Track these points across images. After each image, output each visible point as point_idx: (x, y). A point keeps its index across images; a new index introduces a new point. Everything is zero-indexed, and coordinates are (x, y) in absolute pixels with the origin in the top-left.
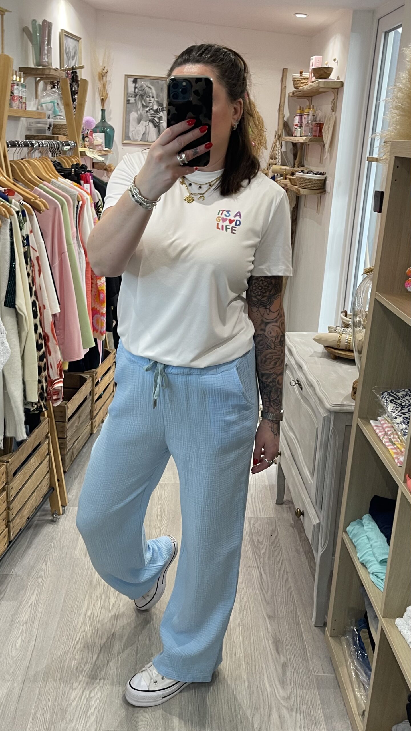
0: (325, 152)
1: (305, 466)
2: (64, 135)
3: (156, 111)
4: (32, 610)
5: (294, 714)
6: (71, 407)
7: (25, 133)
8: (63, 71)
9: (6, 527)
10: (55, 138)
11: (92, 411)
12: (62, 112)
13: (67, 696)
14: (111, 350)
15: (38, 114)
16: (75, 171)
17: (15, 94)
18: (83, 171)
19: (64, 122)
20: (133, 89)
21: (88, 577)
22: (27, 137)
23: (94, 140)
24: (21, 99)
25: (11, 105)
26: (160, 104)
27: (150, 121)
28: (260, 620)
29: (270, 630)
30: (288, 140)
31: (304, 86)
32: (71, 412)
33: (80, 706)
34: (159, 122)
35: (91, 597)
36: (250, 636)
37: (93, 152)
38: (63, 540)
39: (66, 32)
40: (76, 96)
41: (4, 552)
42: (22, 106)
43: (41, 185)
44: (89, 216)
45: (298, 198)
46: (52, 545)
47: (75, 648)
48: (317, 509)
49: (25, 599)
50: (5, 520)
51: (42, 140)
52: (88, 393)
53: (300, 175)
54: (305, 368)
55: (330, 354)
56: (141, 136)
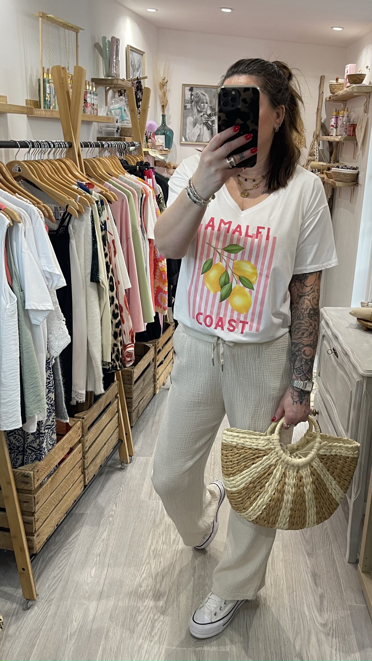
0: (358, 149)
1: (340, 424)
2: (130, 136)
3: (210, 116)
4: (104, 544)
5: (330, 638)
6: (137, 372)
7: (97, 135)
8: (130, 81)
9: (82, 474)
10: (122, 139)
11: (154, 376)
12: (128, 117)
13: (135, 617)
14: (170, 323)
15: (108, 119)
16: (139, 168)
17: (88, 101)
18: (146, 167)
19: (130, 125)
20: (190, 97)
21: (151, 517)
22: (98, 139)
23: (156, 141)
24: (93, 106)
25: (84, 111)
26: (212, 109)
27: (204, 124)
28: (300, 556)
29: (309, 566)
30: (325, 139)
31: (339, 92)
32: (136, 376)
33: (145, 627)
34: (212, 125)
35: (154, 534)
36: (292, 570)
37: (155, 151)
38: (130, 485)
39: (131, 47)
40: (140, 103)
41: (81, 494)
42: (94, 112)
43: (110, 179)
44: (151, 207)
45: (334, 190)
46: (121, 489)
47: (141, 577)
49: (99, 535)
50: (81, 468)
51: (111, 141)
52: (152, 359)
53: (336, 170)
54: (340, 338)
55: (363, 326)
56: (197, 137)
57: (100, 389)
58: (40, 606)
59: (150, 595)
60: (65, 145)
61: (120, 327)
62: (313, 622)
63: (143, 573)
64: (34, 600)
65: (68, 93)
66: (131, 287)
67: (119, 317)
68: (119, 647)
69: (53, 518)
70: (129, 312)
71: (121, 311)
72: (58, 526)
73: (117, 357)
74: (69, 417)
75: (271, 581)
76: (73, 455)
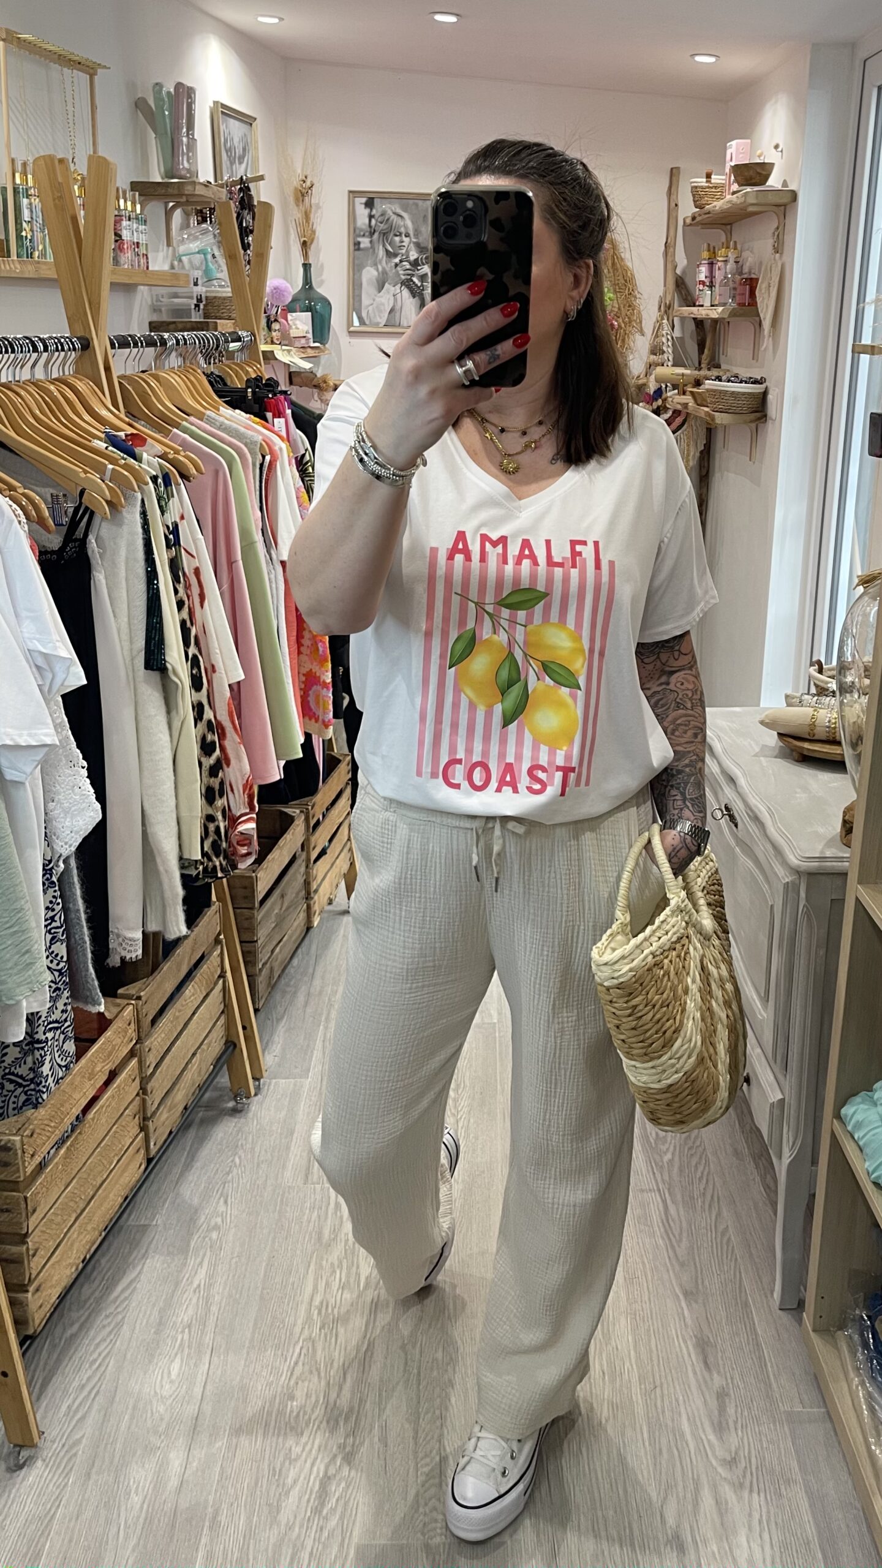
0: (764, 336)
1: (749, 984)
2: (229, 319)
3: (415, 264)
4: (200, 1300)
5: (746, 1492)
6: (264, 879)
7: (148, 317)
8: (222, 187)
9: (141, 1131)
10: (211, 326)
11: (307, 883)
12: (222, 271)
13: (280, 1475)
14: (341, 755)
15: (174, 277)
16: (253, 392)
17: (123, 238)
18: (269, 391)
19: (227, 292)
20: (367, 221)
22: (154, 326)
23: (290, 327)
24: (138, 247)
25: (116, 261)
26: (421, 248)
27: (403, 283)
28: (668, 1300)
29: (689, 1321)
30: (686, 314)
31: (715, 204)
32: (263, 889)
33: (307, 1495)
34: (419, 284)
35: (320, 1267)
36: (649, 1335)
37: (289, 351)
38: (257, 1149)
39: (223, 106)
40: (250, 239)
41: (138, 1181)
42: (139, 262)
43: (184, 423)
44: (286, 487)
45: (710, 432)
46: (237, 1160)
47: (292, 1374)
48: (777, 1070)
49: (187, 1276)
50: (137, 1117)
51: (183, 331)
52: (299, 845)
53: (714, 385)
54: (742, 781)
55: (792, 750)
56: (386, 315)
57: (177, 925)
58: (48, 1460)
59: (313, 1417)
60: (73, 343)
61: (220, 774)
62: (704, 1456)
63: (296, 1363)
64: (34, 1446)
65: (75, 220)
66: (243, 677)
67: (218, 752)
68: (246, 1547)
69: (72, 1245)
70: (241, 737)
71: (222, 735)
72: (86, 1262)
73: (215, 846)
74: (104, 995)
75: (601, 1365)
76: (118, 1087)
